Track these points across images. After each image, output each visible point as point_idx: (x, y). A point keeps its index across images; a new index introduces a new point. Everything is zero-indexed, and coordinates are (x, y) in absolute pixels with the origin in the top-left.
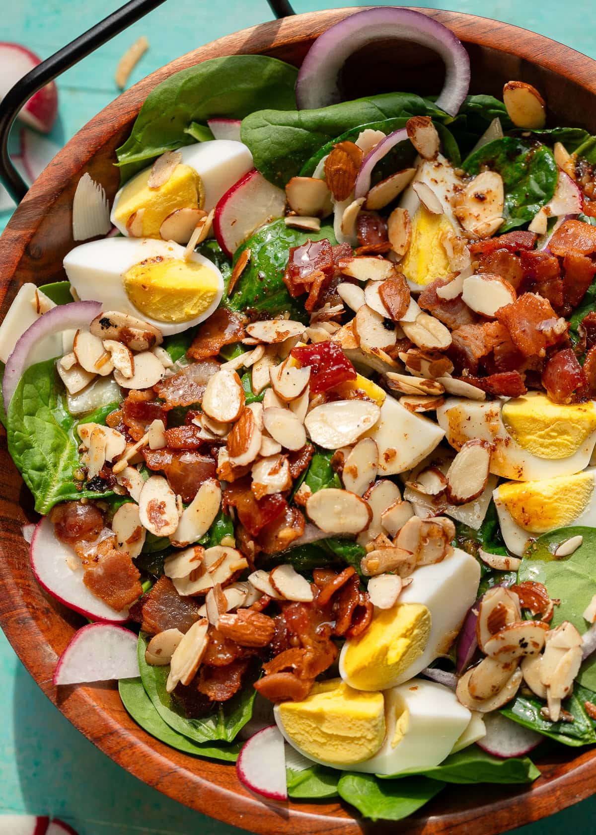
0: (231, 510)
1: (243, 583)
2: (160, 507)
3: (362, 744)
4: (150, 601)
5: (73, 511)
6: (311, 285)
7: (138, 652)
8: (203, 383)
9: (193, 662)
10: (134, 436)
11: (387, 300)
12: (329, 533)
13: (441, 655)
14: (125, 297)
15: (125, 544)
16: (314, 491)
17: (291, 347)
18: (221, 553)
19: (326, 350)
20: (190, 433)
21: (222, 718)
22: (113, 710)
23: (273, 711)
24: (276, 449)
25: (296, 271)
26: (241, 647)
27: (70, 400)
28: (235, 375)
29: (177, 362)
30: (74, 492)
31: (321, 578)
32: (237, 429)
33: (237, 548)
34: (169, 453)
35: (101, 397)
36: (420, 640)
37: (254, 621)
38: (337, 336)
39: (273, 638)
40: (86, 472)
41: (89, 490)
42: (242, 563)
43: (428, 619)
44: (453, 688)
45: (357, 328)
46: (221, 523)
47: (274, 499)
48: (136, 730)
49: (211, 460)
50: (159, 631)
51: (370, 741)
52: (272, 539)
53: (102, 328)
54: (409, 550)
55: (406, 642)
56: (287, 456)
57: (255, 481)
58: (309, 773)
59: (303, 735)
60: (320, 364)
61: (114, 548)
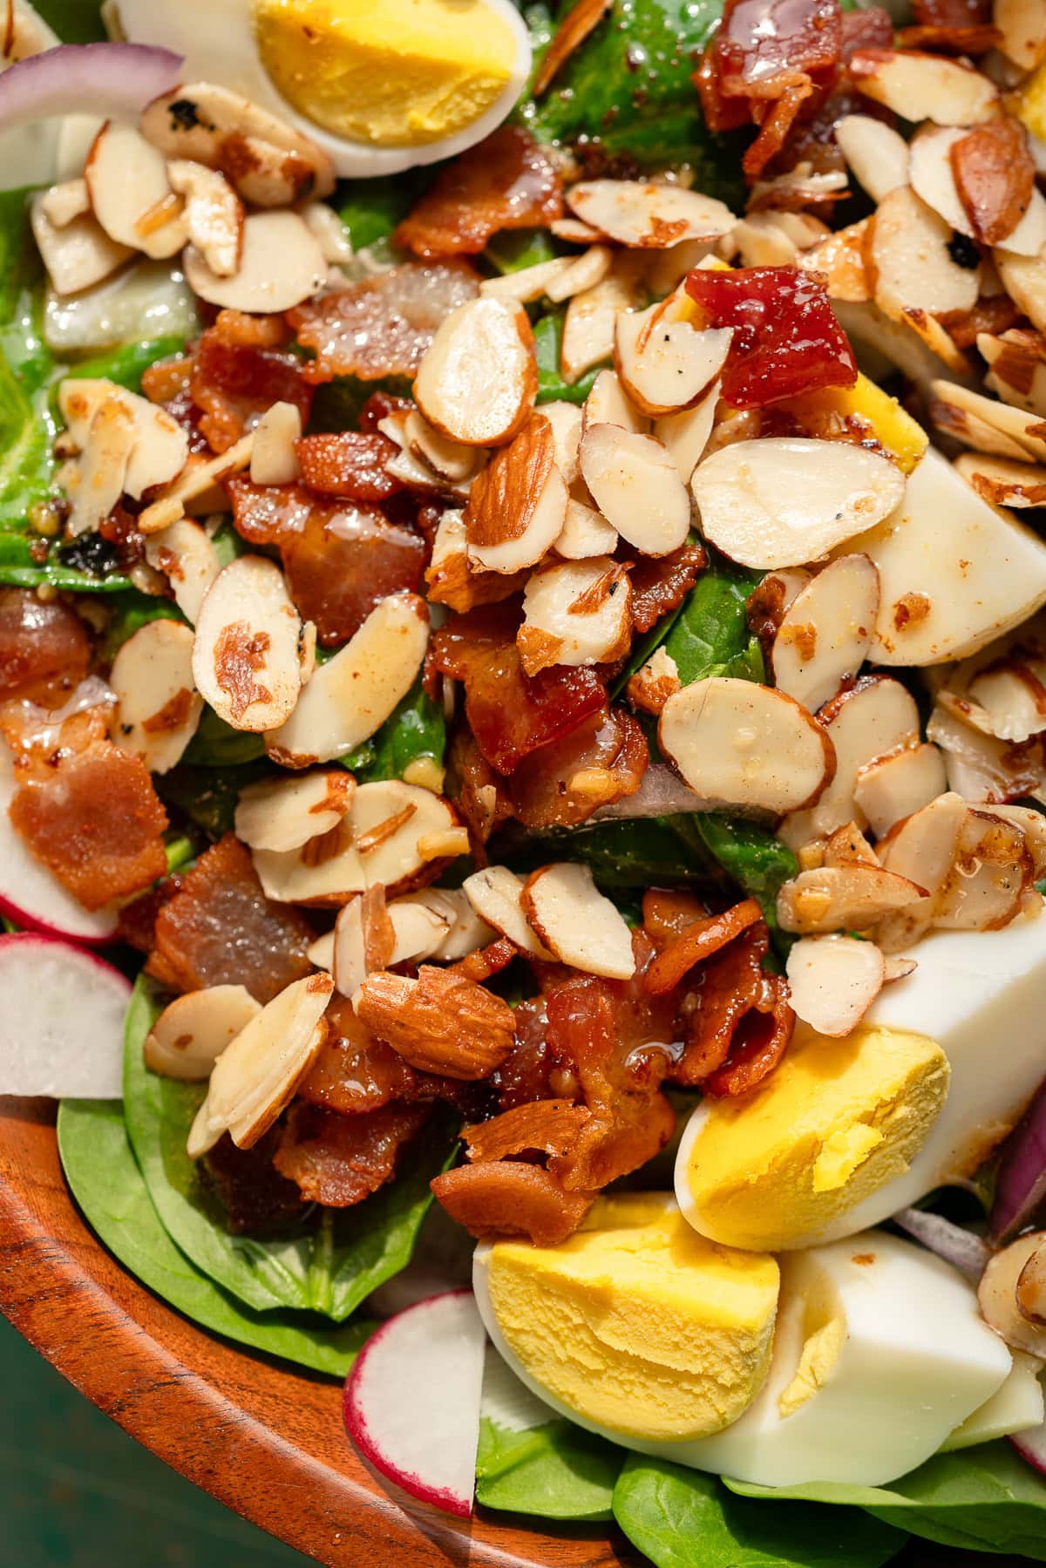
0: (447, 689)
1: (447, 895)
2: (252, 648)
3: (704, 1396)
4: (181, 899)
5: (11, 615)
6: (770, 105)
7: (128, 1029)
8: (424, 324)
9: (271, 1091)
10: (214, 437)
11: (970, 184)
12: (709, 800)
13: (955, 1178)
14: (251, 53)
15: (139, 731)
16: (686, 677)
17: (685, 266)
18: (400, 801)
19: (784, 291)
20: (370, 456)
21: (327, 1251)
22: (33, 1183)
23: (471, 1260)
24: (603, 544)
25: (737, 60)
26: (415, 1071)
27: (52, 306)
28: (518, 318)
29: (365, 255)
30: (25, 565)
31: (666, 918)
32: (501, 468)
33: (445, 797)
34: (301, 499)
35: (138, 315)
36: (907, 1135)
37: (460, 1006)
38: (815, 257)
39: (507, 1059)
40: (64, 515)
41: (64, 564)
42: (455, 839)
43: (941, 1082)
44: (971, 1277)
45: (876, 245)
46: (413, 720)
47: (574, 680)
48: (87, 1247)
49: (416, 541)
50: (195, 987)
51: (726, 1390)
52: (549, 790)
53: (174, 127)
54: (919, 883)
55: (870, 1136)
56: (630, 566)
57: (530, 622)
58: (539, 1441)
59: (543, 1338)
60: (760, 328)
61: (108, 736)
